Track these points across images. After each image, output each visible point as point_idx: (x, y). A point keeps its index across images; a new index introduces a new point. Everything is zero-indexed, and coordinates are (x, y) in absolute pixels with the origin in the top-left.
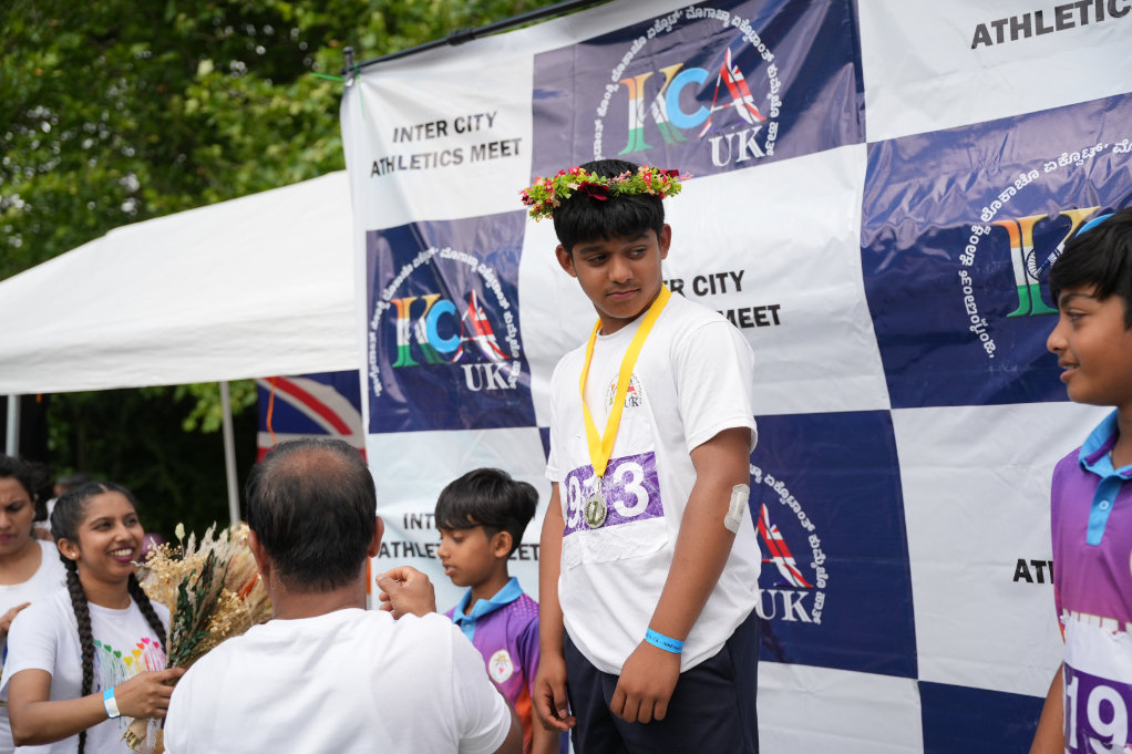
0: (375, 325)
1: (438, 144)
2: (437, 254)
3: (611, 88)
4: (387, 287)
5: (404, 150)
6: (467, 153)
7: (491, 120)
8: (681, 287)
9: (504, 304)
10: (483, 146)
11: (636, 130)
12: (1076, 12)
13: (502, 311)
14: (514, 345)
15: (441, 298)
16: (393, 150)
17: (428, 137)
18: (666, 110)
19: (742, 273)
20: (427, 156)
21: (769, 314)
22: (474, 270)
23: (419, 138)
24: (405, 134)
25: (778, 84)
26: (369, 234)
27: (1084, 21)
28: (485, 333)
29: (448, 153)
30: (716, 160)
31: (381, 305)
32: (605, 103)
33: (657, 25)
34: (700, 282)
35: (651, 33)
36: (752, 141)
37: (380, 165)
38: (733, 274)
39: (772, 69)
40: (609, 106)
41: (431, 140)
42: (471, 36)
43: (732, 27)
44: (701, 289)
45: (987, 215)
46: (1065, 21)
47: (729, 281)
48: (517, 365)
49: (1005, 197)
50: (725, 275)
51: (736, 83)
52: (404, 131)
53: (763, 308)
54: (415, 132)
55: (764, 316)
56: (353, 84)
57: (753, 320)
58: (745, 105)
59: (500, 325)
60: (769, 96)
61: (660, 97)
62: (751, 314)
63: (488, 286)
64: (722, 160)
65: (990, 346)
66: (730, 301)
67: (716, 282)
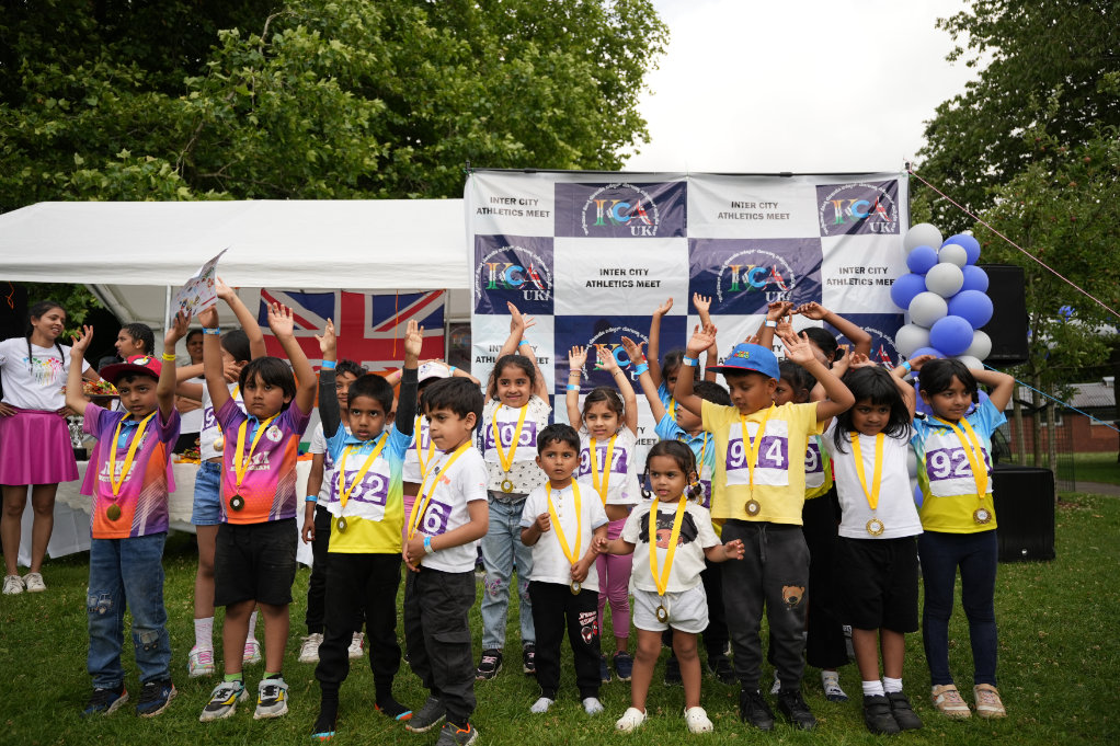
0: (479, 271)
1: (511, 207)
2: (514, 248)
4: (484, 257)
5: (495, 206)
6: (524, 213)
7: (536, 202)
8: (625, 272)
10: (532, 211)
11: (600, 218)
13: (545, 272)
14: (550, 284)
16: (490, 205)
17: (507, 203)
18: (612, 213)
19: (647, 270)
20: (506, 211)
21: (656, 283)
22: (531, 256)
23: (502, 203)
24: (493, 200)
25: (658, 214)
26: (476, 236)
27: (747, 218)
29: (516, 211)
30: (633, 232)
32: (587, 205)
33: (611, 186)
34: (632, 271)
35: (607, 187)
37: (482, 210)
39: (656, 210)
40: (589, 207)
41: (508, 205)
42: (535, 172)
43: (641, 194)
44: (632, 273)
45: (727, 263)
47: (643, 272)
48: (548, 292)
49: (731, 259)
50: (642, 269)
51: (641, 211)
52: (495, 198)
53: (654, 281)
54: (501, 200)
55: (654, 284)
56: (471, 176)
57: (649, 285)
58: (644, 218)
59: (544, 278)
60: (654, 217)
61: (610, 209)
63: (538, 262)
65: (721, 299)
66: (643, 278)
67: (638, 272)
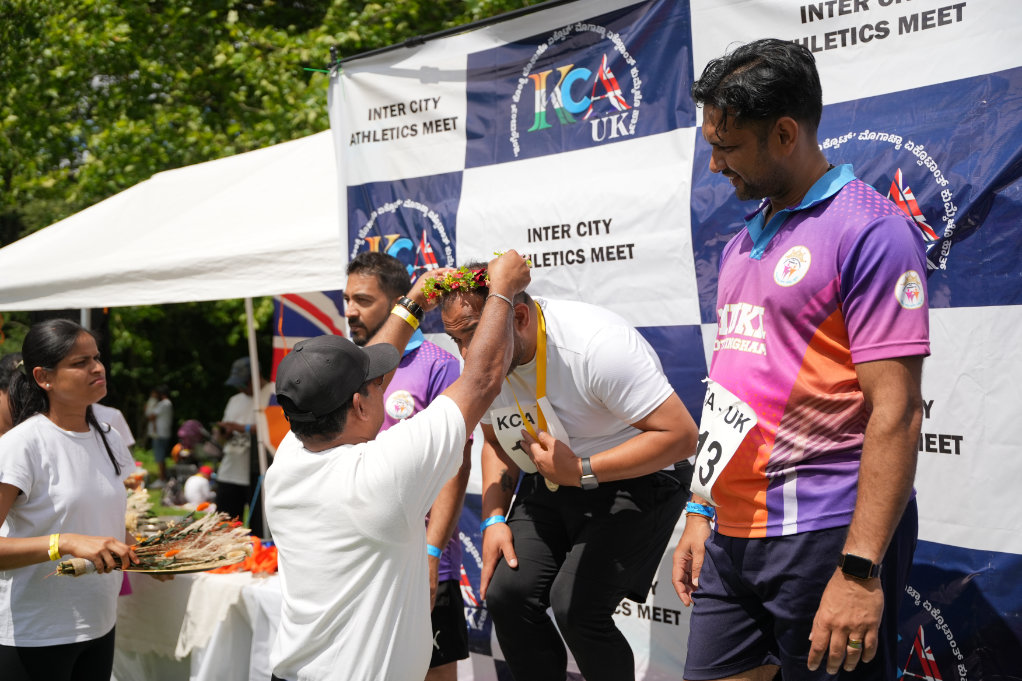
0: (353, 256)
1: (399, 121)
2: (402, 205)
3: (523, 81)
4: (362, 228)
5: (377, 126)
6: (420, 128)
7: (436, 102)
8: (569, 230)
9: (446, 241)
10: (431, 123)
11: (540, 113)
12: (838, 37)
13: (444, 246)
15: (400, 237)
16: (367, 126)
17: (392, 115)
18: (561, 99)
19: (610, 220)
20: (392, 130)
21: (626, 250)
22: (425, 215)
23: (386, 116)
24: (375, 114)
25: (640, 82)
26: (348, 190)
27: (844, 44)
28: (432, 262)
29: (407, 127)
31: (358, 241)
32: (518, 92)
33: (555, 36)
34: (582, 227)
35: (551, 41)
36: (621, 124)
37: (356, 137)
38: (604, 221)
39: (634, 71)
40: (521, 95)
41: (394, 118)
42: (422, 42)
43: (607, 39)
44: (582, 232)
46: (831, 44)
47: (601, 226)
50: (599, 222)
51: (608, 80)
52: (375, 111)
53: (623, 246)
54: (383, 111)
55: (623, 252)
56: (337, 75)
57: (615, 255)
58: (616, 97)
59: (443, 257)
60: (633, 91)
61: (557, 89)
62: (615, 250)
63: (435, 227)
64: (599, 137)
66: (601, 241)
67: (593, 227)
